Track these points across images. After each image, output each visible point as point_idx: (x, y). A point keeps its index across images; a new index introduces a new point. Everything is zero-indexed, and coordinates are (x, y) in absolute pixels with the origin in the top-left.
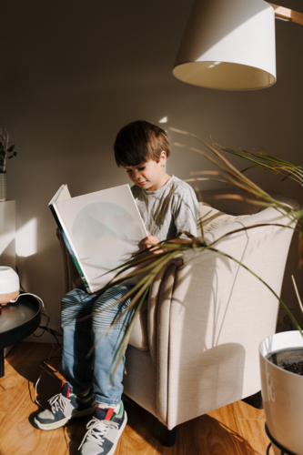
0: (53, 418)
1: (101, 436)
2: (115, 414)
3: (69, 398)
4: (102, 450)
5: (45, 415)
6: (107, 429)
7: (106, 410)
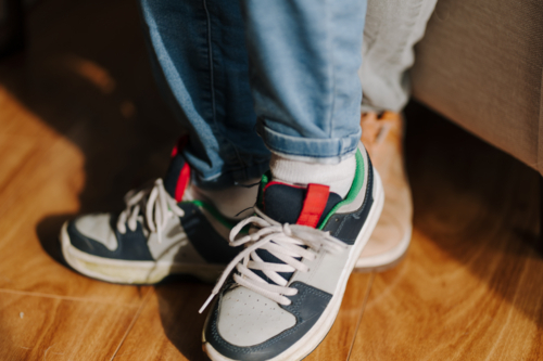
0: (112, 244)
1: (287, 276)
2: (334, 199)
3: (181, 205)
4: (289, 321)
5: (95, 227)
6: (307, 254)
7: (302, 191)
